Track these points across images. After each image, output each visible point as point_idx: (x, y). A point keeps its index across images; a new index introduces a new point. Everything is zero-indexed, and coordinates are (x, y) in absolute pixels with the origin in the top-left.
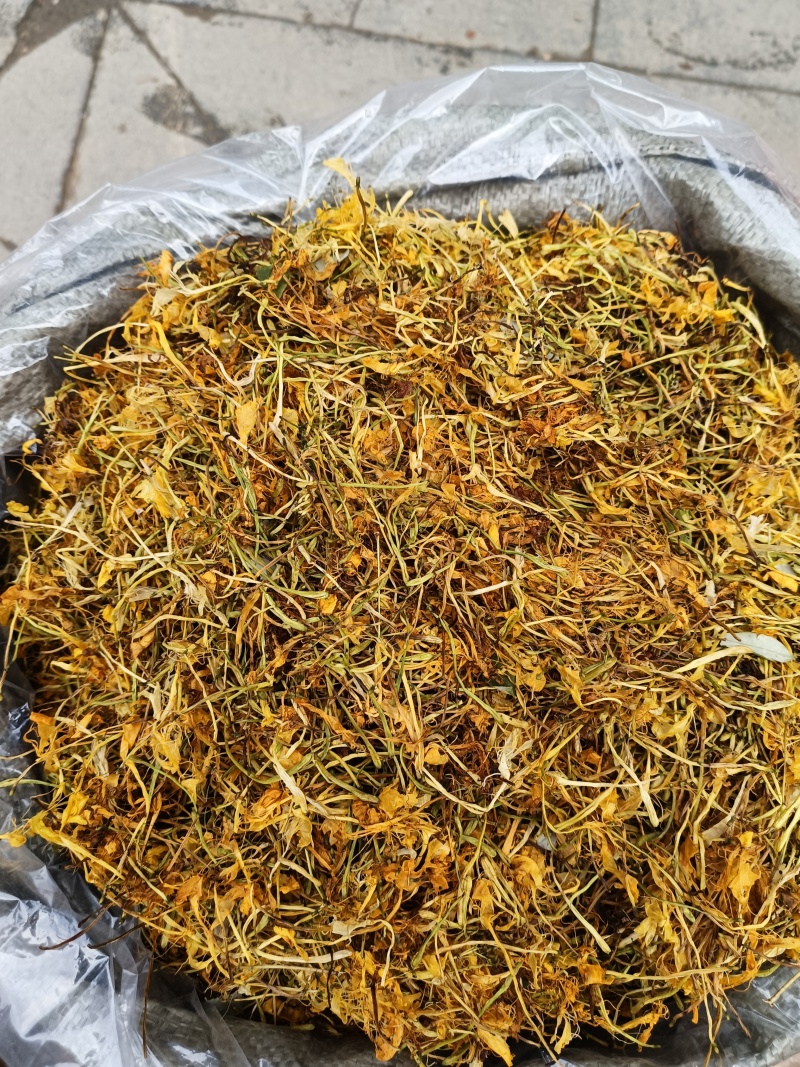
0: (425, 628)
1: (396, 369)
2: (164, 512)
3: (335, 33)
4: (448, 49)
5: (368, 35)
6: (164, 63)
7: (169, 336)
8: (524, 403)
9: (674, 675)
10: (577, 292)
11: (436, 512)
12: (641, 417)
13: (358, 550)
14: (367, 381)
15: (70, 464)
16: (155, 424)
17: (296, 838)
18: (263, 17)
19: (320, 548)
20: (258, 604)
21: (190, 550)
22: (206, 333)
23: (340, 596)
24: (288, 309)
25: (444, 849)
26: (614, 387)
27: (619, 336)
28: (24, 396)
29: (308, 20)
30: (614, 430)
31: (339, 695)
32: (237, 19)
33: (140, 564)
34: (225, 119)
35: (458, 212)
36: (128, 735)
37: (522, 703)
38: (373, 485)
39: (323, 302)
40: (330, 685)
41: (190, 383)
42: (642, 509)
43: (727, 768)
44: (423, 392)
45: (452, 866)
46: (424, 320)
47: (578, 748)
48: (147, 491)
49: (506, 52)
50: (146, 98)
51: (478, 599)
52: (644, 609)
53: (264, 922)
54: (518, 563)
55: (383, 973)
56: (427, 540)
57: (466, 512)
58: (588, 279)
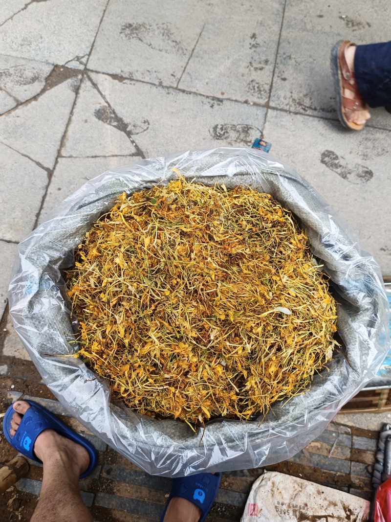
0: (193, 301)
1: (189, 230)
2: (121, 267)
3: (171, 90)
4: (214, 98)
5: (183, 91)
6: (104, 97)
7: (124, 217)
8: (224, 241)
9: (259, 316)
10: (241, 210)
11: (198, 270)
12: (258, 246)
13: (176, 279)
14: (181, 233)
15: (94, 252)
16: (120, 241)
17: (155, 355)
18: (143, 82)
19: (165, 278)
20: (148, 293)
21: (129, 277)
22: (135, 217)
23: (171, 291)
24: (160, 213)
25: (195, 360)
26: (250, 237)
27: (252, 223)
28: (80, 231)
29: (161, 84)
30: (248, 250)
31: (169, 319)
32: (133, 82)
33: (114, 281)
34: (126, 120)
35: (209, 183)
36: (109, 329)
37: (219, 323)
38: (181, 262)
39: (169, 209)
40: (166, 315)
41: (131, 231)
42: (255, 272)
43: (271, 341)
44: (196, 236)
45: (197, 365)
46: (197, 216)
47: (233, 336)
48: (117, 260)
49: (236, 101)
50: (96, 110)
51: (208, 294)
52: (253, 299)
53: (145, 378)
54: (219, 284)
55: (177, 392)
56: (195, 277)
57: (206, 270)
58: (245, 206)
